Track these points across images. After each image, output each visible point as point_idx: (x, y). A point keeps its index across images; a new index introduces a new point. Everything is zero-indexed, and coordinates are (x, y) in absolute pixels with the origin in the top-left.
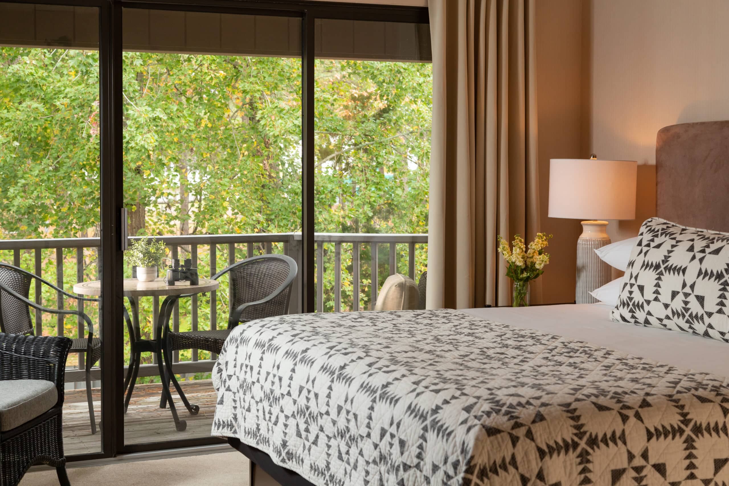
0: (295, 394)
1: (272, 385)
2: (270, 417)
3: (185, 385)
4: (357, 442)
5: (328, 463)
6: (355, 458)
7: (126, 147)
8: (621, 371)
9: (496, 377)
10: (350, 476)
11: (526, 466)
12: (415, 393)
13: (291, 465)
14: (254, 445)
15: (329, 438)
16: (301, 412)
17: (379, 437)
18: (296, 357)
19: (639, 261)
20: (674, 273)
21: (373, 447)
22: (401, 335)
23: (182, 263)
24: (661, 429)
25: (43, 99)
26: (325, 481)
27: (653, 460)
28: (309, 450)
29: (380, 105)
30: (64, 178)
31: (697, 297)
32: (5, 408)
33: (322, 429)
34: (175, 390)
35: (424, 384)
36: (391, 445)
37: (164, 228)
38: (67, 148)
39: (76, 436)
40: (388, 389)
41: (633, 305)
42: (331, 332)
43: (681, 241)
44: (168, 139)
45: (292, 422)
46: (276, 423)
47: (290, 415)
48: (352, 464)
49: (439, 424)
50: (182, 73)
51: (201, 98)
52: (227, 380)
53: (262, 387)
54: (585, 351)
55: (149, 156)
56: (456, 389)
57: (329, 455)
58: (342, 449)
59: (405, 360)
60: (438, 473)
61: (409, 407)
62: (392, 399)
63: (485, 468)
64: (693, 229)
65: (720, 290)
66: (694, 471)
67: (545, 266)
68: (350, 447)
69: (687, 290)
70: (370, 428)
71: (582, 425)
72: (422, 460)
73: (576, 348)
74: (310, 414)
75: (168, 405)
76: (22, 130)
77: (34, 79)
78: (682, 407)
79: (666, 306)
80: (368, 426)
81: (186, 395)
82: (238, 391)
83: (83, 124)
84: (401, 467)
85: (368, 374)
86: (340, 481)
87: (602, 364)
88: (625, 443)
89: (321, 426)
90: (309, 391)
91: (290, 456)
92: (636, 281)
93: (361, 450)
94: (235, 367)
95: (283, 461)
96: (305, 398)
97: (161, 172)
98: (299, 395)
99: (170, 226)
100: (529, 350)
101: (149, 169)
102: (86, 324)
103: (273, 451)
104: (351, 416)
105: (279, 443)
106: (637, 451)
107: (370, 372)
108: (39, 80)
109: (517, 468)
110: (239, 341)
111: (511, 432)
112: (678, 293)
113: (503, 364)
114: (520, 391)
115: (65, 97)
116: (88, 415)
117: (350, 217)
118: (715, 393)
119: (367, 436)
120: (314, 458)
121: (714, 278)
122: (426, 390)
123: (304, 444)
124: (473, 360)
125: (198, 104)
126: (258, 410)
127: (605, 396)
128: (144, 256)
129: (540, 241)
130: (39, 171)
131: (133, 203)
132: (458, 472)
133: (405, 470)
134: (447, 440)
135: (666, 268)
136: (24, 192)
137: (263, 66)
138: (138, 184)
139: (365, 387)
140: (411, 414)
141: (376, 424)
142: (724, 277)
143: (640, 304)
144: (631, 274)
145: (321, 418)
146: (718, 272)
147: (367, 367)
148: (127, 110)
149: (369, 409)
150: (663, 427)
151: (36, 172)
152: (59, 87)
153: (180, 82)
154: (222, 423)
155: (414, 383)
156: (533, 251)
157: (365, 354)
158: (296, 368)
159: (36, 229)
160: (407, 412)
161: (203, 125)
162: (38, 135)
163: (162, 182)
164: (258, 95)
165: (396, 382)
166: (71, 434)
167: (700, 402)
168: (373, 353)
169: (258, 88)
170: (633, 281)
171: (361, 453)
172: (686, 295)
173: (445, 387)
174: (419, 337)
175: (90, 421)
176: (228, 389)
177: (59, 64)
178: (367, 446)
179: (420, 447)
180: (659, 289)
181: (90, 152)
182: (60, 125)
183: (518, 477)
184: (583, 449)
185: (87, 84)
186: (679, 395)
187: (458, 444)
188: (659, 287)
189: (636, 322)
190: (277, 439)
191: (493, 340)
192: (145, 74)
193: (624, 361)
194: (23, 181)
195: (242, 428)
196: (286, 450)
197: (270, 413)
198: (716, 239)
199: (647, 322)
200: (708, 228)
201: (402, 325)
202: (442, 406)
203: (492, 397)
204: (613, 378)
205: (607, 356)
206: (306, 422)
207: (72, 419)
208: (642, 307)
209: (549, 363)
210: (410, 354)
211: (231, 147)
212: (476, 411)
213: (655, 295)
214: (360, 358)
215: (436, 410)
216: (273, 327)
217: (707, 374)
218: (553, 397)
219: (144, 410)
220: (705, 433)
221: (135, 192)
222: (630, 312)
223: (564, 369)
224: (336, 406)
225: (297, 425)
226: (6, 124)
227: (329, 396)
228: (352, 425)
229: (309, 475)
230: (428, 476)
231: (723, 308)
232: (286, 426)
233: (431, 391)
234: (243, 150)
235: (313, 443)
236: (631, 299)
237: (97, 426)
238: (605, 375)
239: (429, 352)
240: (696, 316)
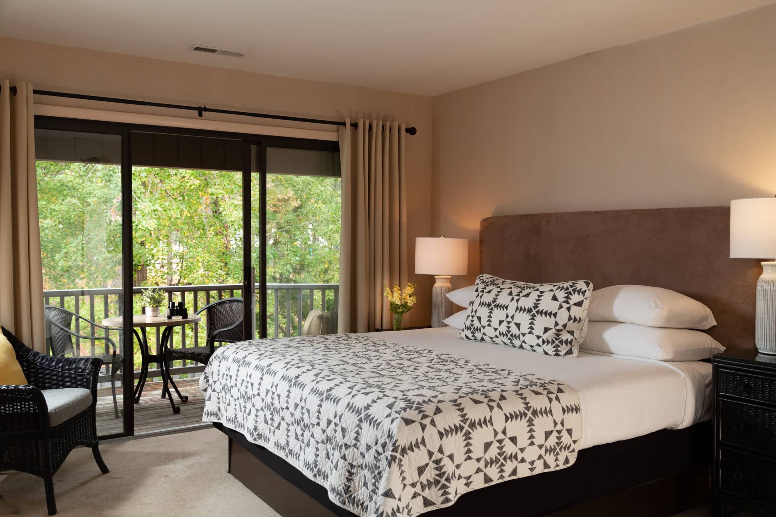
0: (263, 395)
1: (246, 389)
2: (245, 410)
3: (177, 382)
4: (309, 428)
5: (288, 442)
6: (308, 439)
7: (136, 228)
8: (480, 374)
9: (402, 382)
10: (304, 451)
11: (432, 444)
12: (351, 395)
13: (260, 443)
14: (233, 428)
15: (288, 425)
16: (268, 407)
17: (326, 426)
18: (263, 370)
19: (477, 301)
20: (500, 309)
21: (321, 432)
22: (332, 353)
23: (176, 304)
24: (513, 414)
25: (78, 198)
26: (285, 454)
27: (509, 435)
28: (274, 432)
29: (296, 204)
30: (93, 248)
31: (516, 324)
32: (53, 411)
33: (283, 419)
34: (171, 385)
35: (356, 388)
36: (335, 431)
37: (159, 280)
38: (95, 230)
39: (105, 420)
40: (331, 392)
41: (474, 328)
42: (285, 352)
43: (503, 289)
44: (163, 223)
45: (261, 414)
46: (249, 414)
47: (259, 409)
48: (306, 443)
49: (371, 417)
50: (172, 182)
51: (184, 199)
52: (213, 384)
53: (239, 390)
54: (452, 361)
55: (151, 234)
56: (380, 391)
57: (288, 436)
58: (298, 433)
59: (340, 371)
60: (370, 451)
61: (348, 405)
62: (335, 399)
63: (405, 447)
64: (510, 281)
65: (530, 319)
66: (533, 440)
67: (414, 304)
68: (304, 432)
69: (509, 319)
70: (319, 419)
71: (466, 414)
72: (359, 441)
73: (446, 359)
74: (274, 408)
75: (167, 396)
76: (65, 217)
77: (73, 184)
78: (525, 399)
79: (496, 329)
80: (318, 418)
81: (179, 389)
82: (221, 392)
83: (107, 214)
84: (343, 446)
85: (315, 382)
86: (297, 454)
87: (466, 370)
88: (492, 425)
89: (282, 417)
90: (273, 393)
91: (260, 436)
92: (476, 314)
93: (313, 434)
94: (218, 375)
95: (255, 439)
96: (270, 397)
97: (158, 244)
98: (266, 396)
99: (163, 279)
100: (417, 361)
101: (150, 243)
102: (110, 345)
103: (247, 432)
104: (305, 411)
105: (251, 427)
106: (500, 430)
107: (317, 380)
108: (77, 185)
109: (425, 446)
110: (221, 358)
111: (421, 421)
112: (503, 321)
113: (403, 371)
114: (422, 391)
115: (94, 196)
116: (113, 405)
117: (278, 272)
118: (543, 388)
119: (316, 425)
120: (277, 438)
121: (526, 312)
122: (359, 393)
123: (270, 429)
124: (383, 369)
125: (182, 202)
126: (236, 405)
127: (478, 393)
128: (151, 300)
129: (410, 288)
130: (76, 244)
131: (139, 264)
132: (385, 450)
133: (346, 448)
134: (377, 428)
135: (495, 306)
136: (66, 257)
137: (224, 178)
138: (143, 252)
139: (315, 391)
140: (350, 410)
141: (324, 416)
142: (532, 311)
143: (479, 328)
144: (472, 309)
145: (283, 411)
146: (528, 308)
147: (315, 377)
148: (136, 205)
149: (318, 406)
150: (515, 412)
151: (74, 245)
152: (90, 190)
153: (170, 188)
154: (210, 413)
155: (349, 388)
156: (406, 295)
157: (311, 368)
158: (264, 377)
159: (73, 281)
160: (346, 408)
161: (184, 215)
162: (75, 221)
163: (158, 251)
164: (220, 196)
165: (336, 387)
166: (101, 418)
167: (535, 395)
168: (317, 366)
169: (221, 191)
170: (474, 314)
171: (312, 436)
172: (509, 323)
173: (371, 391)
174: (344, 354)
175: (114, 409)
176: (214, 390)
177: (90, 175)
178: (317, 431)
179: (357, 432)
180: (491, 319)
181: (111, 231)
182: (90, 214)
183: (426, 452)
184: (467, 430)
185: (108, 189)
186: (522, 390)
187: (385, 431)
188: (491, 317)
189: (475, 339)
190: (250, 424)
191: (392, 355)
192: (147, 183)
193: (478, 367)
194: (65, 250)
195: (225, 417)
196: (257, 433)
197: (245, 407)
198: (526, 287)
199: (482, 339)
200: (519, 281)
201: (331, 346)
202: (371, 404)
203: (405, 397)
204: (477, 380)
205: (467, 364)
206: (271, 414)
207: (102, 409)
208: (480, 330)
209: (432, 370)
210: (341, 367)
211: (203, 229)
212: (396, 407)
213: (488, 323)
214: (308, 370)
215: (368, 407)
216: (245, 349)
217: (533, 375)
218: (445, 396)
219: (151, 400)
220: (539, 415)
221: (141, 257)
222: (471, 333)
223: (445, 374)
224: (294, 403)
225: (265, 416)
226: (54, 213)
227: (288, 396)
228: (306, 416)
229: (274, 449)
230: (363, 452)
231: (533, 331)
232: (257, 416)
233: (362, 393)
234: (211, 232)
235: (277, 428)
236: (472, 325)
237: (119, 413)
238: (471, 377)
239: (354, 364)
240: (515, 336)
